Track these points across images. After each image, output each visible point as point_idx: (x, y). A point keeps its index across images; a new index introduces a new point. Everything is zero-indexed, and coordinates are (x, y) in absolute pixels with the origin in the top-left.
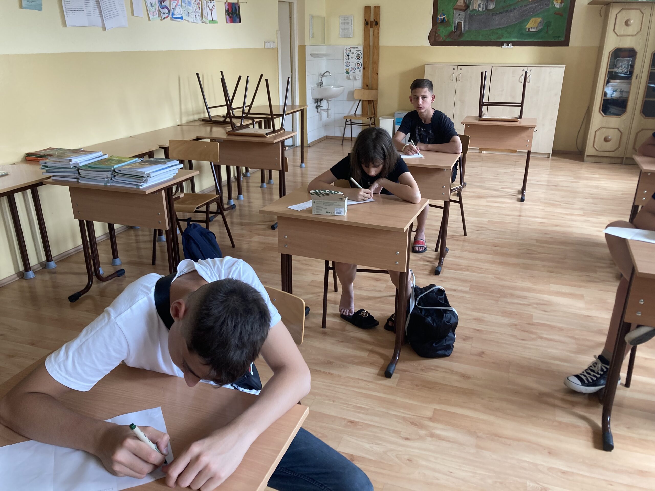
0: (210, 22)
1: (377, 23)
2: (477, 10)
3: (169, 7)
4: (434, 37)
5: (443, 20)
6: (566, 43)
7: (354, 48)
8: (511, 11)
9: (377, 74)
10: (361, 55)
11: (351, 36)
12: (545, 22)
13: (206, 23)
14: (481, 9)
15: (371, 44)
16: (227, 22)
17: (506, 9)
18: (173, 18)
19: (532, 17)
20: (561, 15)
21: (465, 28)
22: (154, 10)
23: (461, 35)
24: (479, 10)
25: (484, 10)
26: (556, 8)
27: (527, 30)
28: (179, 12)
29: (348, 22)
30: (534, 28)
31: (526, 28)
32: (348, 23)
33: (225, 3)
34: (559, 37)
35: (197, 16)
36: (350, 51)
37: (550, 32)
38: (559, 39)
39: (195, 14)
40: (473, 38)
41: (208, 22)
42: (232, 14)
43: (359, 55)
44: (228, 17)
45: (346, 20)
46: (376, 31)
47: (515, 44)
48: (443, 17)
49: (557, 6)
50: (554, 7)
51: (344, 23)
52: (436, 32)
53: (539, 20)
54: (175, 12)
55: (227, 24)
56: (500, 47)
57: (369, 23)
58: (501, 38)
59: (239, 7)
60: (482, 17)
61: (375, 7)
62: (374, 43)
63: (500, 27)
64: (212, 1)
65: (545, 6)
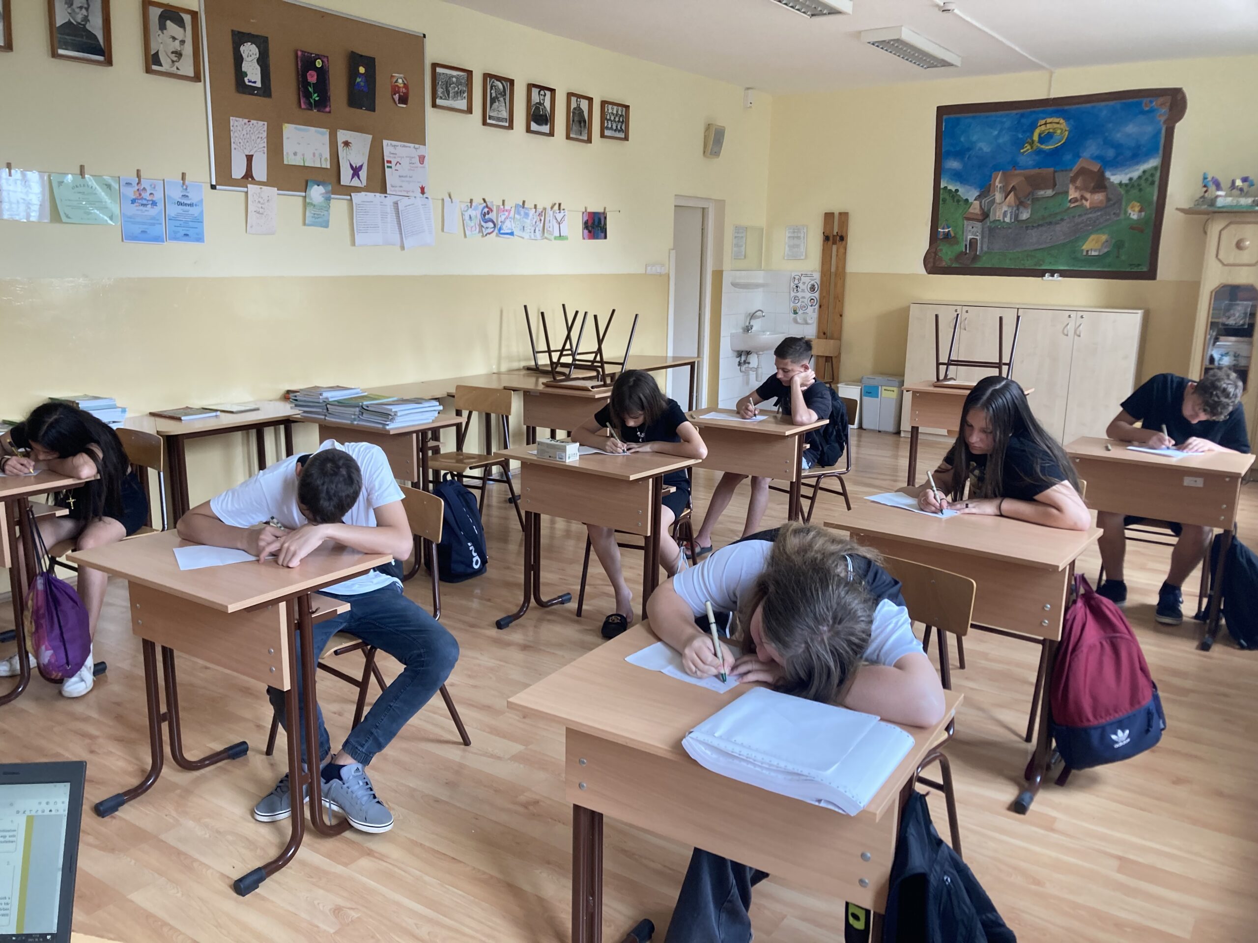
0: (556, 238)
1: (842, 238)
2: (1002, 221)
3: (495, 221)
4: (931, 260)
5: (947, 236)
6: (1151, 274)
7: (806, 276)
8: (1057, 223)
9: (841, 316)
10: (816, 286)
11: (802, 258)
12: (1114, 241)
13: (551, 240)
14: (1007, 220)
15: (833, 269)
16: (584, 239)
17: (1048, 220)
18: (500, 233)
19: (1091, 233)
20: (1142, 231)
21: (982, 248)
22: (473, 224)
23: (976, 258)
24: (1004, 222)
25: (1013, 220)
26: (1133, 219)
27: (1085, 253)
28: (509, 226)
29: (799, 235)
30: (1095, 251)
31: (1083, 250)
32: (798, 238)
33: (583, 213)
34: (1139, 265)
35: (537, 231)
36: (799, 280)
37: (1123, 258)
38: (1140, 267)
39: (533, 229)
40: (995, 263)
41: (552, 238)
42: (593, 228)
43: (813, 286)
44: (586, 231)
45: (796, 233)
46: (842, 250)
47: (1064, 274)
48: (947, 230)
49: (1134, 216)
50: (1129, 218)
51: (794, 237)
52: (936, 253)
53: (1104, 237)
54: (504, 227)
56: (1040, 278)
57: (831, 239)
58: (1041, 265)
59: (605, 218)
60: (1010, 231)
61: (840, 214)
62: (837, 267)
63: (1040, 247)
64: (562, 211)
65: (1113, 216)
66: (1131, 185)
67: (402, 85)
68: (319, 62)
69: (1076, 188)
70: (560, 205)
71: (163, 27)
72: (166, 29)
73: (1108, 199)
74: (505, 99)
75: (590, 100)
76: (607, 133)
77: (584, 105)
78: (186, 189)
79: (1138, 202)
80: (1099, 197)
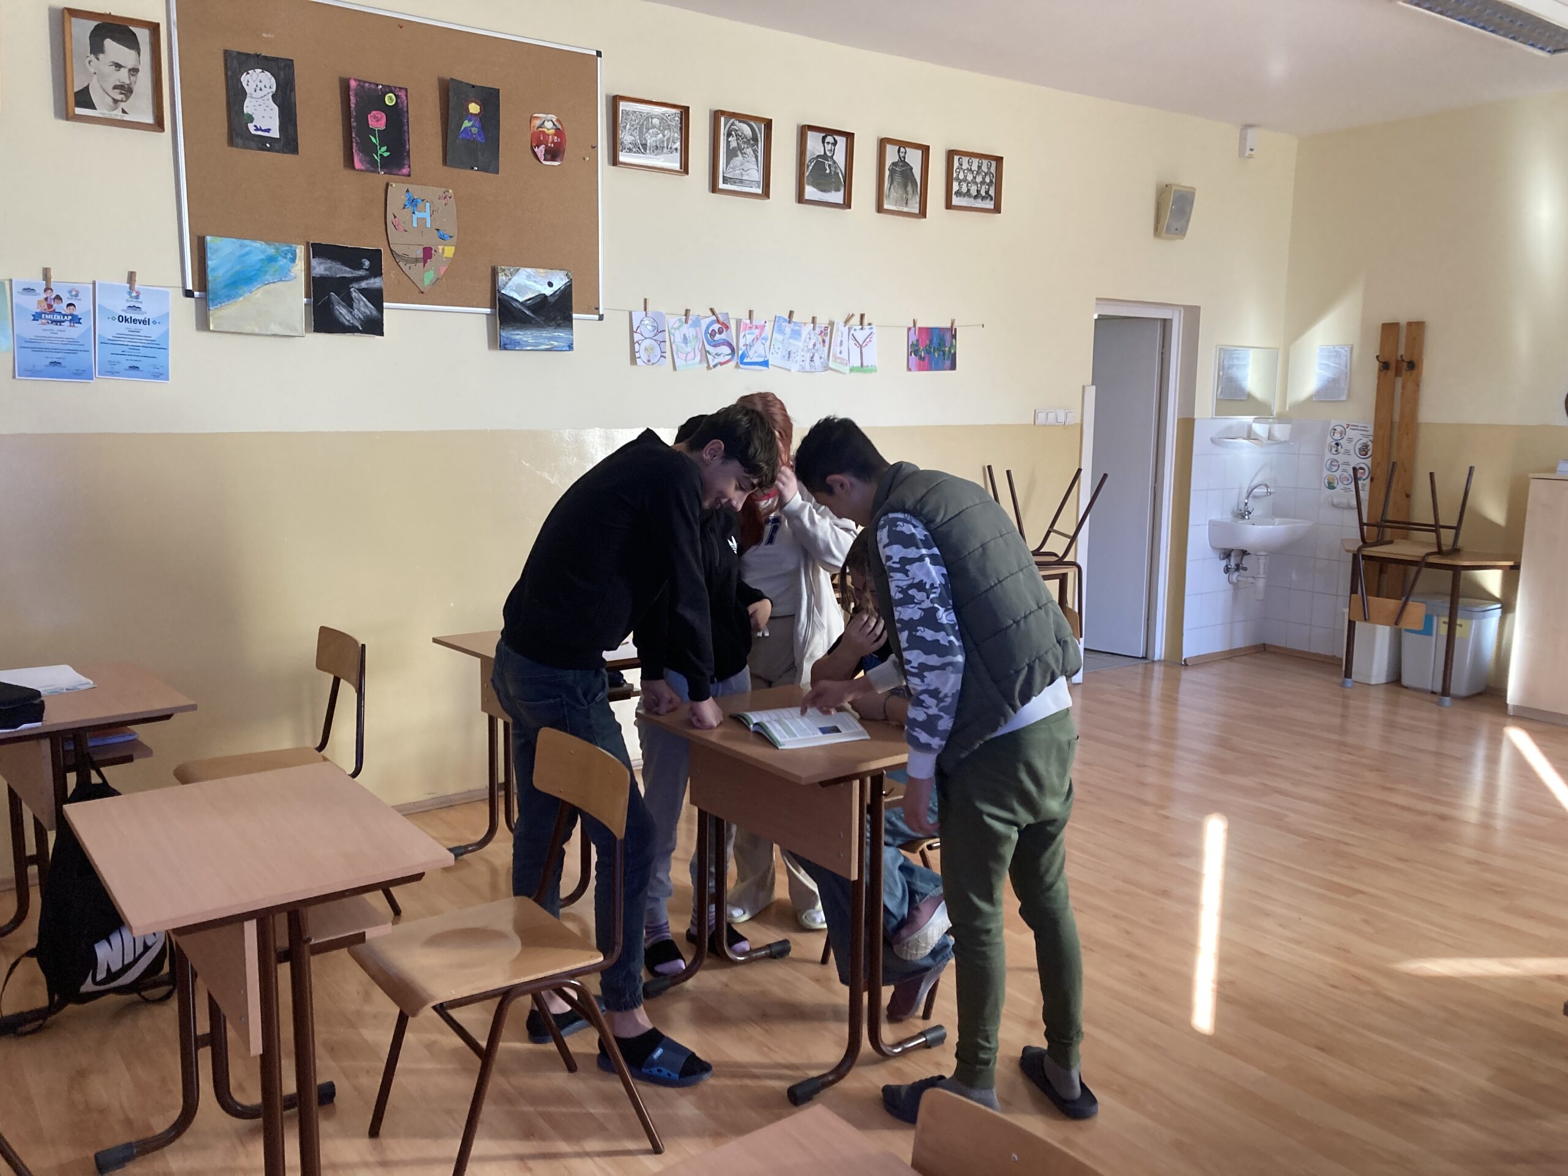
0: (852, 370)
1: (1412, 365)
3: (734, 345)
7: (1353, 429)
9: (1408, 496)
10: (1369, 447)
11: (1343, 398)
13: (843, 373)
16: (909, 369)
18: (742, 361)
22: (689, 349)
28: (760, 352)
33: (909, 329)
35: (816, 358)
36: (1343, 434)
39: (808, 355)
41: (847, 369)
42: (928, 352)
43: (1363, 444)
44: (914, 359)
45: (1333, 358)
46: (1411, 385)
54: (751, 353)
55: (909, 373)
57: (1393, 366)
59: (954, 337)
61: (1411, 324)
62: (1403, 414)
64: (866, 327)
67: (552, 131)
68: (390, 98)
70: (862, 316)
71: (97, 48)
72: (103, 52)
74: (755, 152)
75: (925, 150)
76: (956, 201)
77: (914, 158)
78: (137, 297)
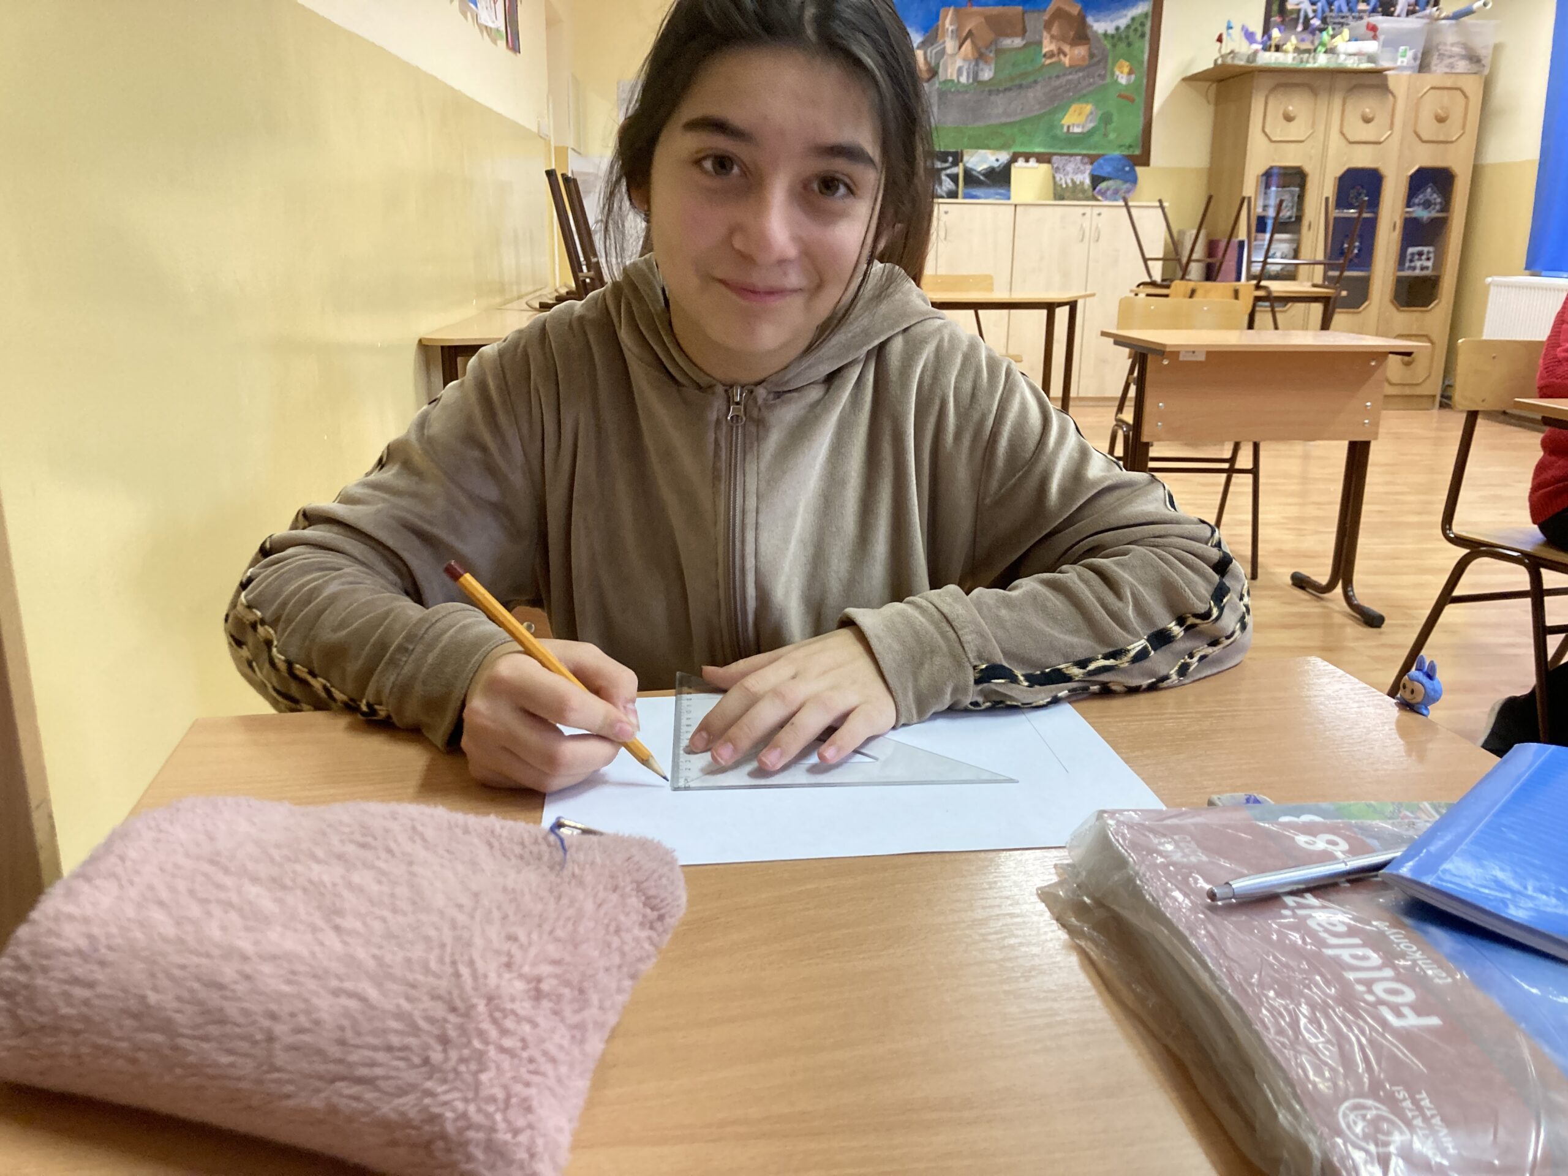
2: (956, 81)
6: (1144, 159)
8: (1029, 86)
12: (1100, 113)
14: (963, 80)
17: (1017, 82)
19: (1073, 102)
20: (1132, 100)
24: (959, 82)
25: (971, 80)
26: (1120, 84)
27: (1065, 129)
30: (1078, 126)
31: (1062, 126)
34: (1130, 146)
37: (1110, 136)
38: (1131, 149)
47: (1040, 159)
49: (1123, 81)
50: (1116, 82)
53: (1089, 108)
58: (1009, 147)
59: (517, 10)
60: (967, 96)
63: (1008, 120)
65: (1097, 79)
66: (1117, 38)
69: (1053, 37)
73: (1092, 56)
79: (1127, 60)
80: (1081, 51)
